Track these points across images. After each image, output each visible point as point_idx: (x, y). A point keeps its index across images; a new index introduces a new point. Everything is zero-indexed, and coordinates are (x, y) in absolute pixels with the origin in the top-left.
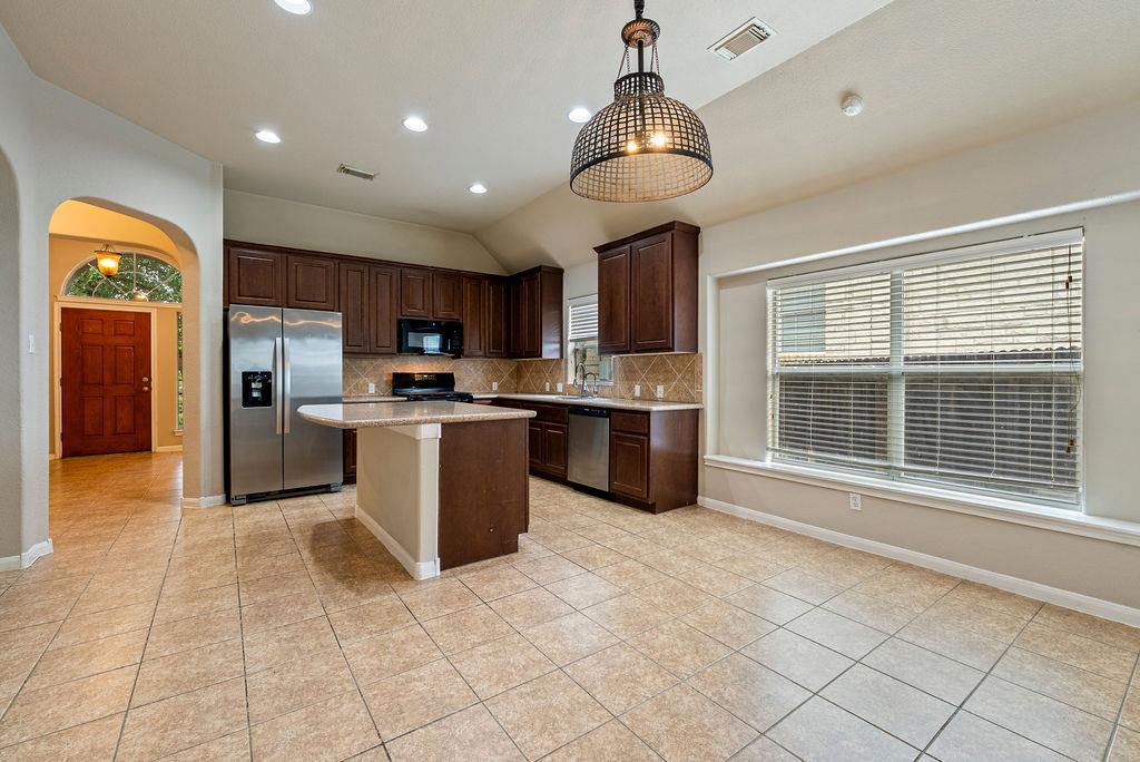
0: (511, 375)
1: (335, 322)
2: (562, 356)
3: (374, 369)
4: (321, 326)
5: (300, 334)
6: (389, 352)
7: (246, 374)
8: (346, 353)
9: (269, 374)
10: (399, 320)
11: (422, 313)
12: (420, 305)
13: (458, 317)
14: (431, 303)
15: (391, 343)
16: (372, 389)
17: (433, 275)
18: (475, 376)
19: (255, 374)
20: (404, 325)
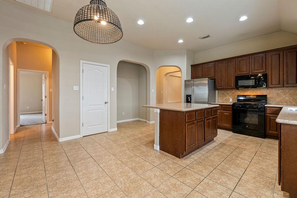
1: (206, 81)
3: (232, 94)
4: (203, 83)
5: (197, 85)
6: (232, 88)
7: (187, 95)
8: (218, 89)
9: (191, 95)
10: (236, 77)
11: (246, 73)
12: (245, 70)
13: (265, 71)
14: (250, 68)
15: (233, 84)
16: (231, 100)
17: (252, 57)
18: (284, 96)
19: (188, 95)
20: (238, 78)
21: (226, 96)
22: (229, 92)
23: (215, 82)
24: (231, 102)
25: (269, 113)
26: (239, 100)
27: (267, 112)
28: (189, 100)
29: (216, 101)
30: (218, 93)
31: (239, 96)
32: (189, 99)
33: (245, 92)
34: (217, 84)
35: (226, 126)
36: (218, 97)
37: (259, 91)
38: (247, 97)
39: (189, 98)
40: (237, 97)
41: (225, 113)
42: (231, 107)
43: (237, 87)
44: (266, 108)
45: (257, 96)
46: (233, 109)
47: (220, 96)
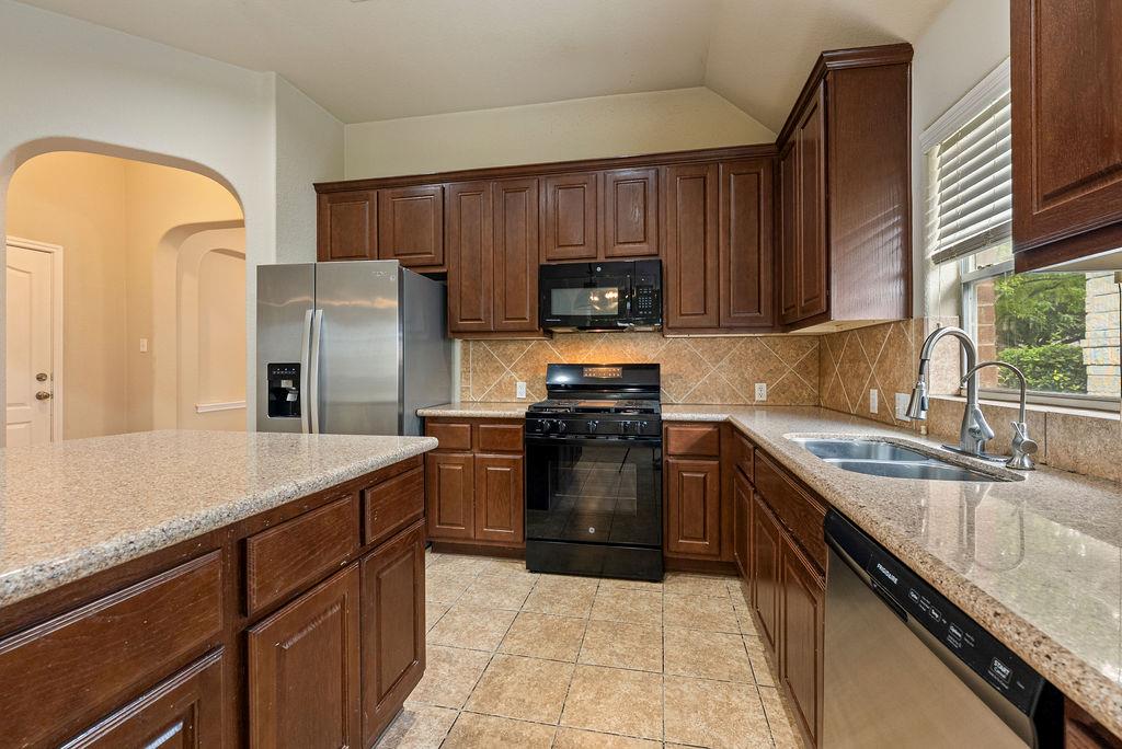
0: (803, 368)
2: (908, 311)
3: (526, 358)
6: (525, 328)
7: (272, 367)
8: (460, 333)
9: (297, 366)
10: (542, 268)
11: (583, 252)
12: (578, 239)
13: (654, 251)
14: (601, 230)
15: (529, 311)
16: (521, 390)
17: (605, 176)
18: (713, 370)
19: (282, 366)
20: (553, 276)
21: (499, 370)
22: (511, 348)
23: (445, 291)
24: (521, 402)
25: (677, 452)
26: (553, 389)
27: (671, 450)
28: (290, 398)
29: (457, 399)
30: (465, 353)
31: (553, 369)
32: (286, 391)
33: (578, 348)
34: (453, 302)
35: (496, 538)
36: (465, 372)
37: (632, 344)
38: (589, 373)
39: (285, 384)
40: (545, 374)
41: (494, 462)
42: (517, 431)
43: (548, 324)
44: (665, 426)
45: (626, 367)
46: (527, 441)
47: (475, 371)
